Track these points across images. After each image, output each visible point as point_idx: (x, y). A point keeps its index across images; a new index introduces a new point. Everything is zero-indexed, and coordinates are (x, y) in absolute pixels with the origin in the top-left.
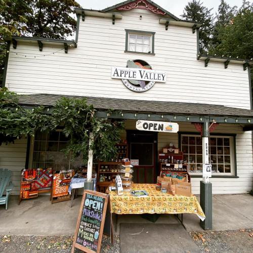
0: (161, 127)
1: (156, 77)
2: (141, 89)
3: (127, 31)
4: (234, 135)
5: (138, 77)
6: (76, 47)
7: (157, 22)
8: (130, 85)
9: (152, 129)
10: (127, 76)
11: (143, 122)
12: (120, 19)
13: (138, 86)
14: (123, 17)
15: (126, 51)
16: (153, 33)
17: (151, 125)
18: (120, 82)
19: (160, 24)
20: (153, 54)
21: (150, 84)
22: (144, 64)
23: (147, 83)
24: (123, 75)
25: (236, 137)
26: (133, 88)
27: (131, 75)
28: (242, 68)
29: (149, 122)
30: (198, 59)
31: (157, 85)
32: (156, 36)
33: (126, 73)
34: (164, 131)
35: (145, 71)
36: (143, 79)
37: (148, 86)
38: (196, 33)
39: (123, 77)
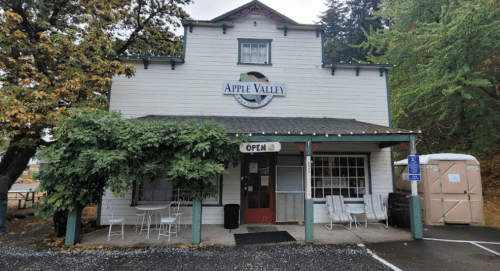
0: (264, 148)
1: (274, 90)
2: (256, 104)
3: (241, 41)
4: (368, 154)
5: (252, 91)
6: (183, 62)
7: (275, 27)
8: (244, 101)
9: (255, 150)
10: (241, 90)
11: (246, 145)
12: (232, 27)
13: (253, 101)
14: (236, 25)
15: (239, 63)
16: (270, 41)
17: (254, 147)
18: (233, 98)
19: (278, 29)
20: (270, 64)
21: (267, 98)
22: (259, 76)
23: (263, 97)
24: (236, 90)
25: (371, 155)
26: (247, 103)
27: (245, 89)
28: (378, 74)
29: (252, 144)
30: (323, 67)
31: (276, 99)
32: (273, 44)
33: (239, 87)
34: (267, 150)
35: (261, 84)
36: (259, 93)
37: (265, 101)
38: (320, 37)
39: (236, 92)
